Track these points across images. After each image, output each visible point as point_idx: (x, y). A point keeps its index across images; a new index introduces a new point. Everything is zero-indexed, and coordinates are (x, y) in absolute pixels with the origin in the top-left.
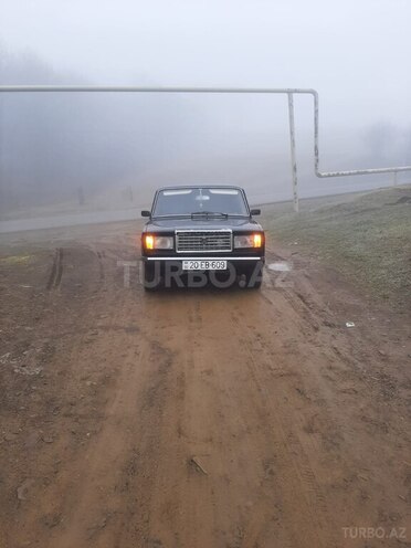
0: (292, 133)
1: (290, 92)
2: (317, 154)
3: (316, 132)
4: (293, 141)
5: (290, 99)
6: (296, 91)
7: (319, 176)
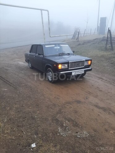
0: (43, 23)
1: (41, 10)
2: (49, 30)
3: (49, 23)
4: (43, 26)
5: (41, 12)
6: (43, 10)
7: (50, 37)
